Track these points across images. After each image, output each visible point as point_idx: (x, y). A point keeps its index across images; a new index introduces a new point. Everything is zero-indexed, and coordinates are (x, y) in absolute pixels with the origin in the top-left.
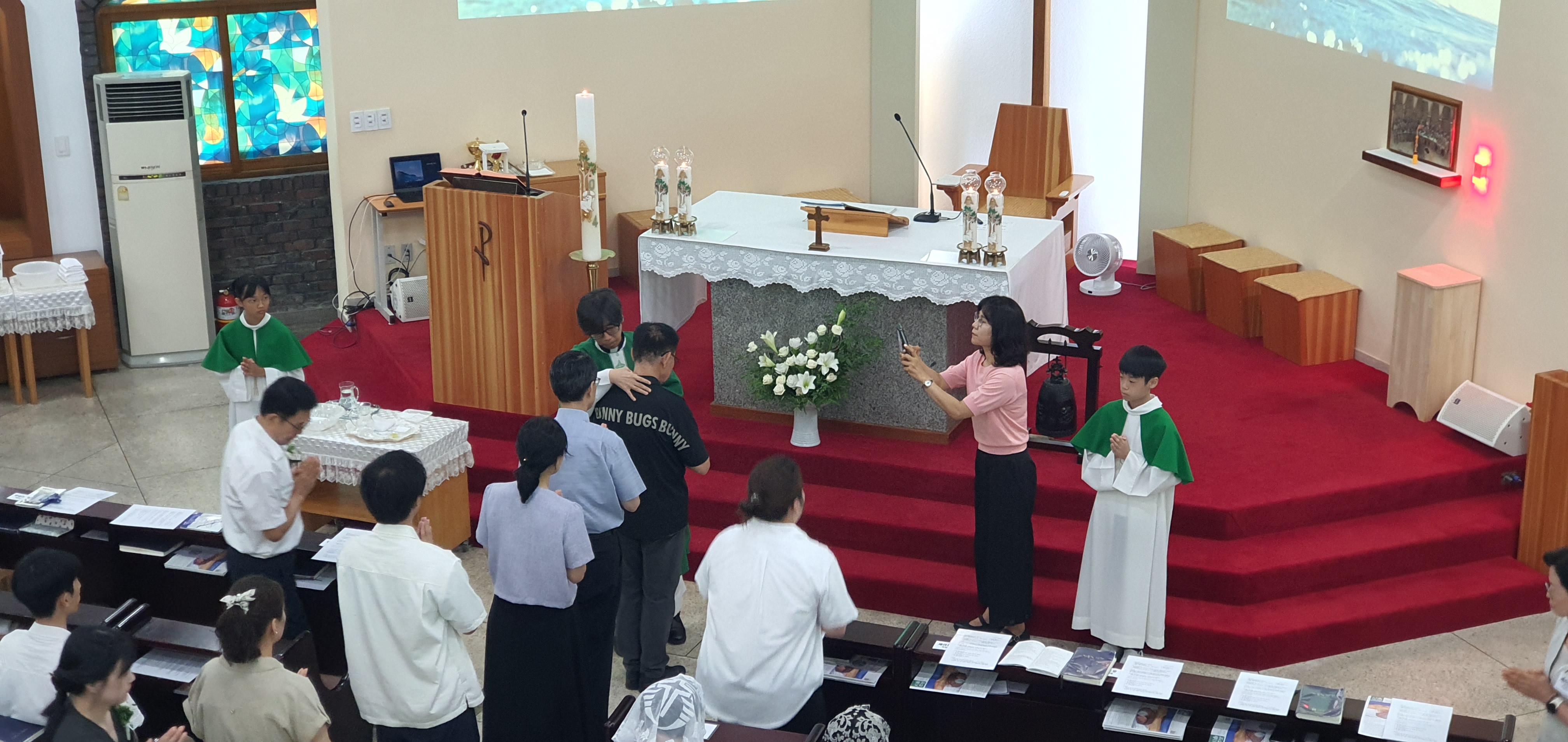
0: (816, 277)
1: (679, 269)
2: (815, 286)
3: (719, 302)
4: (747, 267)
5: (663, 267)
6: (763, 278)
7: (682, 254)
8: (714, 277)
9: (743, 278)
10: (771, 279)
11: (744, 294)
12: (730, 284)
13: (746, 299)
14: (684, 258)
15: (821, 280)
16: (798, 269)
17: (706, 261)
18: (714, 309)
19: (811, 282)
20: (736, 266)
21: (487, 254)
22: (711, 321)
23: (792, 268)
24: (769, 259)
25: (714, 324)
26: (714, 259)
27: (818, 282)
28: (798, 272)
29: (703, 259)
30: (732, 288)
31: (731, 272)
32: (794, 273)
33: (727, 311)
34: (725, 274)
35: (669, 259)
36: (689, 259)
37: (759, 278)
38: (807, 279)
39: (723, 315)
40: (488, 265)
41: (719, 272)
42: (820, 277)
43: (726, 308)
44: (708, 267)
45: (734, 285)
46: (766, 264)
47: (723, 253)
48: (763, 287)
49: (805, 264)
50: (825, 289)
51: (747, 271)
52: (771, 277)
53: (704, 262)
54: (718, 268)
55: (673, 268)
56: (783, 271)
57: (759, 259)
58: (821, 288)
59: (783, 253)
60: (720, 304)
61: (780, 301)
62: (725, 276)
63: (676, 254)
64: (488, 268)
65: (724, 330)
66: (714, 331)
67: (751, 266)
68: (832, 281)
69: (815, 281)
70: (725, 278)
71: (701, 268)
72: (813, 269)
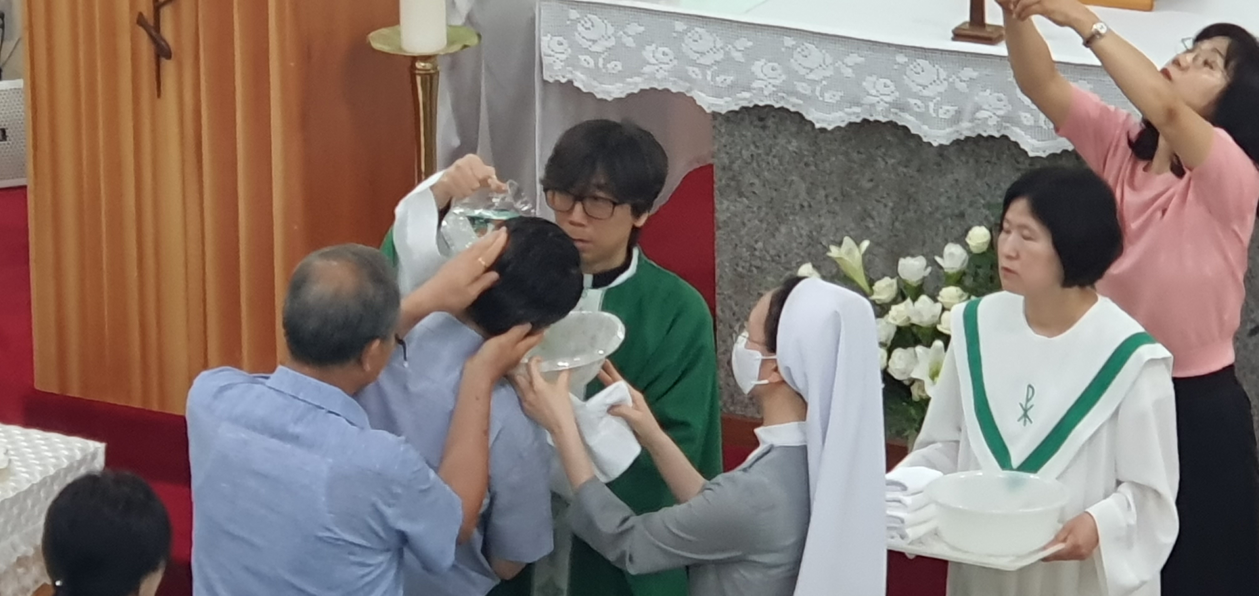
0: (969, 108)
1: (637, 79)
2: (966, 129)
3: (732, 162)
4: (802, 79)
5: (595, 73)
6: (838, 106)
7: (642, 41)
8: (721, 102)
9: (792, 104)
10: (857, 110)
11: (794, 143)
12: (761, 119)
13: (799, 155)
14: (648, 53)
15: (982, 114)
16: (925, 87)
17: (702, 61)
18: (720, 179)
19: (957, 118)
20: (772, 74)
21: (167, 32)
22: (713, 210)
23: (912, 85)
24: (854, 59)
25: (720, 216)
26: (720, 56)
27: (972, 120)
28: (926, 93)
29: (695, 56)
30: (764, 128)
31: (762, 90)
32: (916, 96)
33: (752, 184)
34: (747, 95)
35: (612, 53)
36: (659, 55)
37: (831, 107)
38: (947, 110)
39: (741, 195)
40: (169, 56)
41: (732, 88)
42: (979, 108)
43: (748, 178)
44: (705, 75)
45: (770, 122)
46: (848, 72)
47: (744, 43)
48: (838, 128)
49: (943, 74)
50: (992, 137)
51: (802, 87)
52: (858, 104)
53: (694, 64)
54: (730, 79)
55: (620, 77)
56: (887, 91)
57: (829, 60)
58: (980, 136)
59: (889, 45)
60: (736, 166)
61: (882, 164)
62: (745, 99)
63: (629, 42)
64: (168, 66)
65: (743, 232)
66: (718, 234)
67: (811, 76)
68: (1007, 119)
69: (967, 115)
70: (745, 104)
71: (688, 79)
72: (962, 86)
